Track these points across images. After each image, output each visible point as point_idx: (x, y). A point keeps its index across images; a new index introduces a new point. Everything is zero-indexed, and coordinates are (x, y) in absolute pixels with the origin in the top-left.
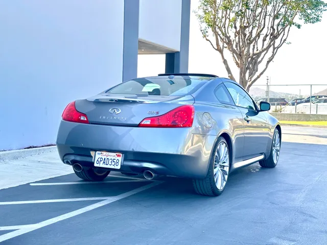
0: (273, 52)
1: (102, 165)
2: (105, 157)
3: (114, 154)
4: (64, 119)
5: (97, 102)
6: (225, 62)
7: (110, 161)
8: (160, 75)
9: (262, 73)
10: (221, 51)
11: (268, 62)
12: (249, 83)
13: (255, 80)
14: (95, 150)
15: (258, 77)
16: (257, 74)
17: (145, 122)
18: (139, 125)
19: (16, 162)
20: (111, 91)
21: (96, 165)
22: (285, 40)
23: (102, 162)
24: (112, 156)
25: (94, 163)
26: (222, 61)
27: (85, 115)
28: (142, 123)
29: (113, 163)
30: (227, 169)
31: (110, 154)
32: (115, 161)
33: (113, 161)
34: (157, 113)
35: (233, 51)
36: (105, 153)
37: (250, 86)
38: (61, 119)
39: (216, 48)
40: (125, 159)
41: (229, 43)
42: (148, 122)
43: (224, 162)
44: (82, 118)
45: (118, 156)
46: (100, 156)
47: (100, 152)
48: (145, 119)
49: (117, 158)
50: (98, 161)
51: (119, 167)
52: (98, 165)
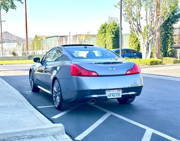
1: (111, 97)
2: (112, 93)
3: (117, 90)
7: (116, 94)
21: (108, 98)
23: (111, 96)
24: (116, 91)
27: (95, 72)
28: (127, 73)
29: (117, 95)
33: (117, 94)
36: (111, 91)
42: (129, 72)
46: (110, 93)
47: (109, 91)
48: (127, 71)
49: (119, 92)
50: (109, 95)
51: (121, 97)
52: (110, 98)
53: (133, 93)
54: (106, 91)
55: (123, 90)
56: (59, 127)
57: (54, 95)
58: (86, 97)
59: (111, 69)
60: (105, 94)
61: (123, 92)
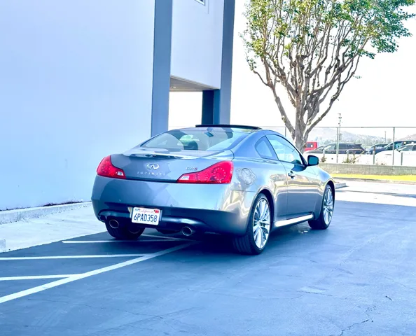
0: (338, 88)
1: (139, 221)
2: (143, 213)
3: (153, 210)
4: (99, 174)
5: (133, 157)
6: (278, 100)
7: (148, 217)
8: (197, 126)
9: (324, 115)
10: (273, 87)
11: (332, 100)
12: (308, 127)
13: (315, 124)
14: (133, 206)
15: (320, 119)
16: (319, 115)
17: (183, 178)
18: (178, 181)
19: (36, 221)
20: (147, 145)
21: (133, 221)
22: (353, 73)
23: (139, 219)
24: (151, 212)
25: (131, 219)
26: (274, 98)
27: (121, 170)
28: (181, 179)
29: (151, 219)
30: (268, 227)
31: (147, 210)
32: (153, 217)
33: (151, 217)
34: (196, 169)
35: (288, 87)
36: (142, 209)
37: (309, 131)
38: (96, 174)
39: (266, 83)
40: (163, 215)
41: (283, 77)
42: (187, 178)
43: (265, 220)
44: (119, 174)
45: (157, 212)
46: (138, 212)
47: (138, 208)
48: (183, 175)
49: (155, 214)
50: (135, 216)
51: (157, 223)
52: (135, 221)
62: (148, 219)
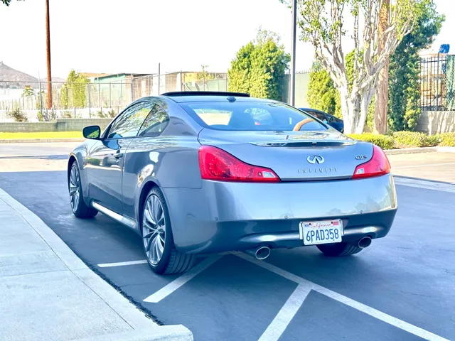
1: (315, 241)
2: (317, 229)
3: (329, 222)
7: (326, 233)
21: (306, 243)
23: (314, 238)
24: (326, 225)
25: (303, 241)
27: (268, 169)
29: (331, 236)
31: (322, 223)
32: (333, 231)
33: (330, 232)
36: (314, 223)
44: (266, 175)
45: (335, 224)
46: (310, 229)
47: (308, 223)
48: (358, 167)
49: (334, 227)
50: (308, 236)
51: (339, 240)
52: (310, 243)
53: (372, 229)
54: (300, 225)
55: (346, 221)
56: (177, 337)
57: (146, 233)
58: (242, 240)
59: (314, 162)
60: (297, 232)
61: (346, 228)
62: (326, 236)
